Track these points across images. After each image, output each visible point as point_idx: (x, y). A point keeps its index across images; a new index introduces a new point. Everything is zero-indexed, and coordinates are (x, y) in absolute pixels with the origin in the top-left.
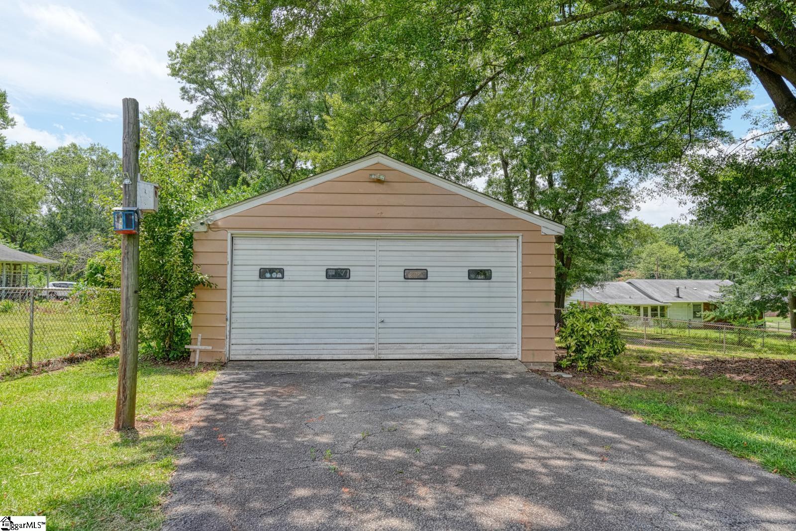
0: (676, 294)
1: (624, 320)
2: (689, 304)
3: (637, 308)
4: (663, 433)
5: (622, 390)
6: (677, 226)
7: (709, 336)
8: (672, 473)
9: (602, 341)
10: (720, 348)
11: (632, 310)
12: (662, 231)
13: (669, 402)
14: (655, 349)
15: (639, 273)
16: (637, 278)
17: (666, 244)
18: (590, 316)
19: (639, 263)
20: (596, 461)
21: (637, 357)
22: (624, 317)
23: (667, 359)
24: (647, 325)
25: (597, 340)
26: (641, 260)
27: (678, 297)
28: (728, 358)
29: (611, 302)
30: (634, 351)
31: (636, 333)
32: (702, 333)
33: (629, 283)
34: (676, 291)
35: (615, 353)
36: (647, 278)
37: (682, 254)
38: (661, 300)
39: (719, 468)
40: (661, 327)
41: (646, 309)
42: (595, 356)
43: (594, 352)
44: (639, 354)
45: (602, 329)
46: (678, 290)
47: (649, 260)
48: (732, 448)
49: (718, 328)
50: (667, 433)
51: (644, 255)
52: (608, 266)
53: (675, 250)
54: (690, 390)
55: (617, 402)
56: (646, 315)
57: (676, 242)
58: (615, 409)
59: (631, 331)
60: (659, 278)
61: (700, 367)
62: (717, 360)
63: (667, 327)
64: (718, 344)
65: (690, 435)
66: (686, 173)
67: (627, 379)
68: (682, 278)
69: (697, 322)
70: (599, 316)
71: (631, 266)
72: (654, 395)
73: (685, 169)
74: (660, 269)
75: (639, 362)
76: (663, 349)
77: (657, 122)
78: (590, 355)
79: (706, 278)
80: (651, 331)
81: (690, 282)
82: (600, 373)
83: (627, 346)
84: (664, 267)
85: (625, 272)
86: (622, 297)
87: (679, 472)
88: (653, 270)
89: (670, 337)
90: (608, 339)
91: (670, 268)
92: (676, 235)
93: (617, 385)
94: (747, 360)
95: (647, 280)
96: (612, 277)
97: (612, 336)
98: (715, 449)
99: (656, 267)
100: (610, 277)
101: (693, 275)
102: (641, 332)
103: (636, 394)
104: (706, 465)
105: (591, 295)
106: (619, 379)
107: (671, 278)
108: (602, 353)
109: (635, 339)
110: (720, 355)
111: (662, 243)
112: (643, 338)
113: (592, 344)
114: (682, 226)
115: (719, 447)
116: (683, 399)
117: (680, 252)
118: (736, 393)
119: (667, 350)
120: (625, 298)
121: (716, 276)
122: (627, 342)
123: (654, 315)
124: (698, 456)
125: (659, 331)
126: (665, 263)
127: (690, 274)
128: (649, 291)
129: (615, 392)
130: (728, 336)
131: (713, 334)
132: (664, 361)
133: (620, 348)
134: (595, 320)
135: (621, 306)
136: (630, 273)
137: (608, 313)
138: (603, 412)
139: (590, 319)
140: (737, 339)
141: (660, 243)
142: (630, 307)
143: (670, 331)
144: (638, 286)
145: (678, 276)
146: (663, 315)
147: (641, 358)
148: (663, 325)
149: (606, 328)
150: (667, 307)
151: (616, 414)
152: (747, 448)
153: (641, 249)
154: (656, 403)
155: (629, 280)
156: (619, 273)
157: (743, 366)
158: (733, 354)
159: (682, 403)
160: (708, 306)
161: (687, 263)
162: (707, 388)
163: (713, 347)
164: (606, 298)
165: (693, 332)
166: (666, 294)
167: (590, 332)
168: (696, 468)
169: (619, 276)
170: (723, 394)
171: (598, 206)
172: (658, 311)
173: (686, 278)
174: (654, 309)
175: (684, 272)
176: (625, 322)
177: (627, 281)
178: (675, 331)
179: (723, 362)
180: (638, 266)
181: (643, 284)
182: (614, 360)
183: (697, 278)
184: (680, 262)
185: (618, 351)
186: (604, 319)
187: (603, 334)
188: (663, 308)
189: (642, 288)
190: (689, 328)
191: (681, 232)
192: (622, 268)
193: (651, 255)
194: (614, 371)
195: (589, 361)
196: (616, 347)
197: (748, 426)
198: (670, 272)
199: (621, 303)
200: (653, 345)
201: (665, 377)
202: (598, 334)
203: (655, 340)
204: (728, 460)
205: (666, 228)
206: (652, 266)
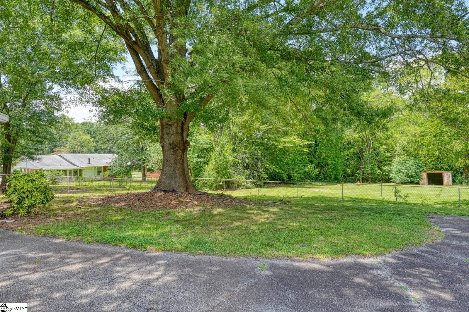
0: (88, 162)
1: (56, 179)
2: (95, 167)
3: (65, 171)
4: (76, 243)
5: (51, 224)
6: (89, 123)
7: (105, 184)
8: (79, 266)
9: (38, 194)
10: (110, 191)
11: (61, 172)
12: (81, 125)
13: (81, 224)
14: (75, 195)
15: (66, 150)
16: (65, 153)
17: (84, 133)
18: (29, 179)
19: (67, 144)
20: (29, 274)
21: (63, 201)
22: (56, 177)
23: (80, 200)
24: (70, 181)
25: (34, 194)
26: (68, 142)
27: (90, 163)
28: (114, 195)
29: (46, 168)
30: (61, 198)
31: (64, 187)
32: (101, 183)
33: (60, 156)
34: (88, 161)
35: (47, 200)
36: (72, 153)
37: (92, 140)
38: (79, 166)
39: (106, 254)
40: (79, 182)
41: (70, 172)
42: (32, 205)
43: (32, 202)
44: (64, 199)
45: (38, 186)
46: (89, 159)
47: (73, 142)
48: (112, 242)
49: (109, 180)
50: (78, 243)
51: (69, 139)
52: (47, 146)
53: (88, 137)
54: (93, 215)
55: (48, 231)
56: (70, 175)
57: (89, 132)
58: (46, 237)
59: (61, 186)
60: (79, 153)
61: (99, 202)
62: (108, 197)
63: (83, 181)
64: (109, 188)
65: (91, 241)
66: (92, 94)
67: (55, 216)
68: (92, 153)
69: (99, 177)
70: (36, 178)
71: (61, 146)
72: (72, 223)
73: (92, 92)
74: (79, 148)
75: (64, 204)
76: (79, 194)
77: (77, 60)
78: (29, 204)
79: (105, 153)
80: (73, 184)
81: (96, 155)
82: (37, 215)
83: (56, 195)
84: (82, 147)
85: (57, 149)
86: (55, 165)
87: (83, 263)
88: (75, 148)
89: (85, 187)
90: (42, 192)
91: (85, 147)
92: (89, 128)
93: (48, 221)
94: (122, 195)
95: (71, 154)
96: (48, 152)
97: (45, 191)
98: (104, 245)
99: (77, 146)
100: (47, 152)
101: (98, 151)
102: (67, 185)
103: (61, 223)
104: (98, 255)
105: (33, 165)
106: (50, 216)
107: (86, 153)
108: (38, 202)
109: (62, 190)
110: (110, 194)
111: (81, 132)
112: (68, 189)
113: (30, 197)
114: (92, 124)
115: (106, 243)
116: (89, 221)
117: (91, 138)
118: (116, 213)
119: (82, 195)
120: (57, 165)
121: (110, 152)
122: (56, 192)
123: (75, 175)
124: (94, 251)
125: (78, 184)
126: (83, 144)
127: (96, 151)
128: (72, 161)
129: (47, 225)
130: (115, 183)
131: (107, 183)
132: (80, 202)
133: (50, 197)
134: (32, 181)
135: (54, 170)
136: (61, 150)
137: (42, 176)
138: (37, 240)
139: (29, 180)
140: (118, 185)
141: (80, 132)
142: (60, 171)
143: (84, 183)
144: (66, 158)
145: (90, 152)
146: (80, 175)
147: (65, 201)
148: (80, 180)
149: (41, 186)
150: (83, 170)
151: (46, 240)
152: (119, 240)
153: (68, 135)
154: (73, 227)
155: (60, 154)
156: (54, 150)
157: (120, 199)
158: (117, 192)
159: (88, 224)
160: (105, 169)
161: (95, 144)
162: (102, 212)
163: (107, 190)
164: (44, 166)
165: (97, 183)
166: (82, 162)
167: (29, 189)
168: (94, 258)
169: (53, 152)
170: (110, 215)
171: (38, 105)
172: (77, 173)
173: (94, 153)
174: (75, 171)
175: (93, 150)
176: (57, 180)
177: (59, 155)
178: (87, 183)
179: (111, 198)
180: (66, 145)
181: (69, 156)
182: (47, 206)
183: (100, 153)
184: (91, 144)
185: (49, 199)
186: (39, 180)
187: (39, 190)
188: (80, 170)
189: (68, 159)
190: (95, 181)
191: (92, 127)
192: (55, 147)
193: (74, 139)
194: (47, 212)
195: (29, 208)
196: (48, 197)
197: (120, 229)
198: (85, 150)
199: (54, 169)
200: (74, 192)
201: (79, 211)
202: (35, 190)
203: (77, 189)
204: (110, 249)
205: (83, 124)
206: (75, 146)
